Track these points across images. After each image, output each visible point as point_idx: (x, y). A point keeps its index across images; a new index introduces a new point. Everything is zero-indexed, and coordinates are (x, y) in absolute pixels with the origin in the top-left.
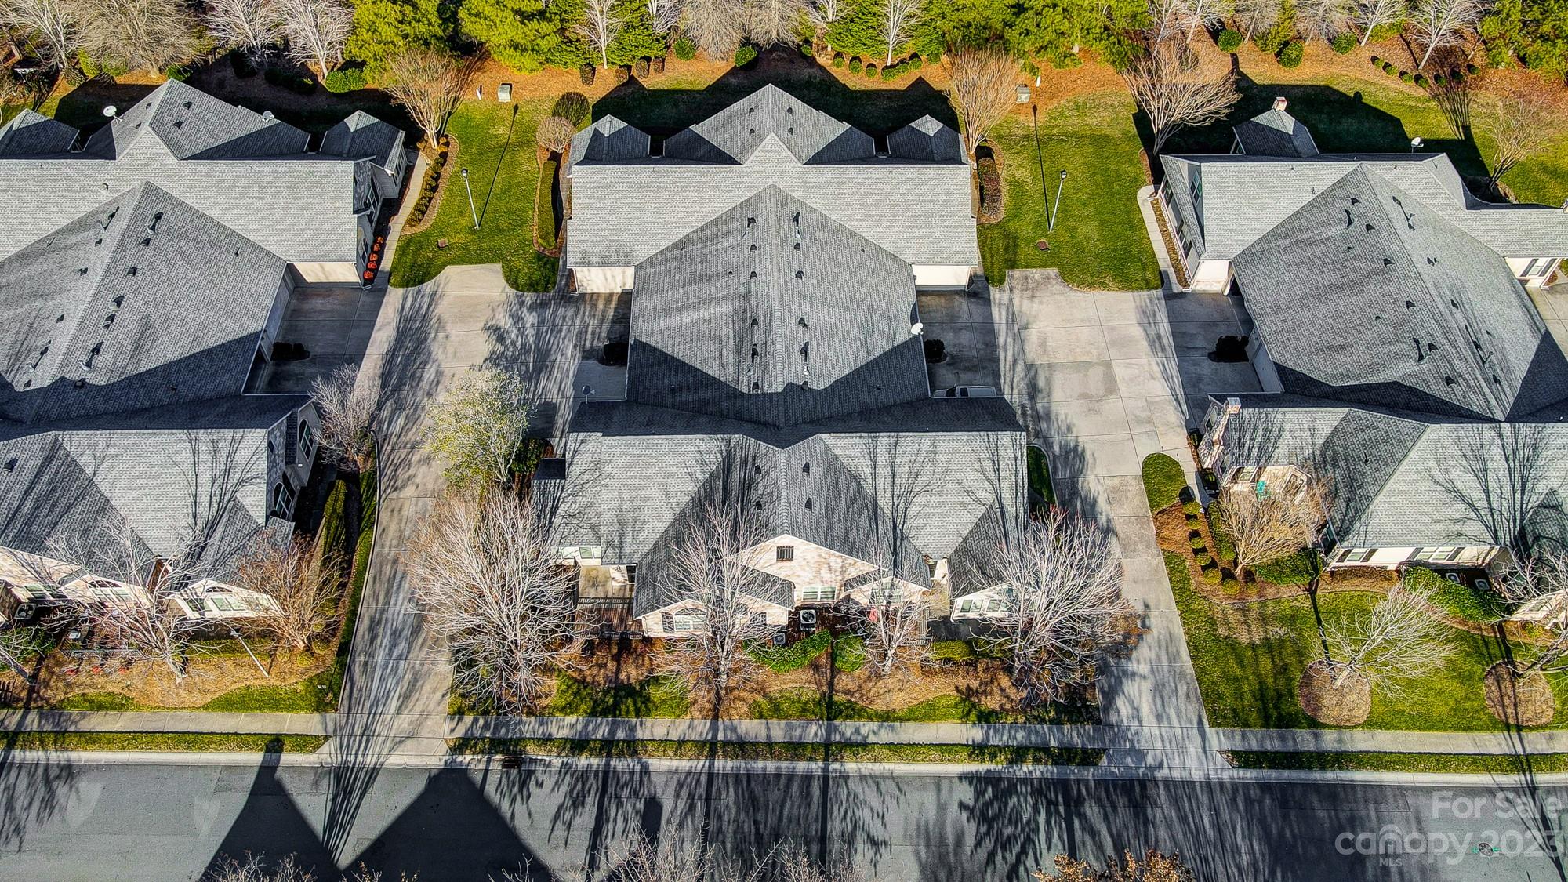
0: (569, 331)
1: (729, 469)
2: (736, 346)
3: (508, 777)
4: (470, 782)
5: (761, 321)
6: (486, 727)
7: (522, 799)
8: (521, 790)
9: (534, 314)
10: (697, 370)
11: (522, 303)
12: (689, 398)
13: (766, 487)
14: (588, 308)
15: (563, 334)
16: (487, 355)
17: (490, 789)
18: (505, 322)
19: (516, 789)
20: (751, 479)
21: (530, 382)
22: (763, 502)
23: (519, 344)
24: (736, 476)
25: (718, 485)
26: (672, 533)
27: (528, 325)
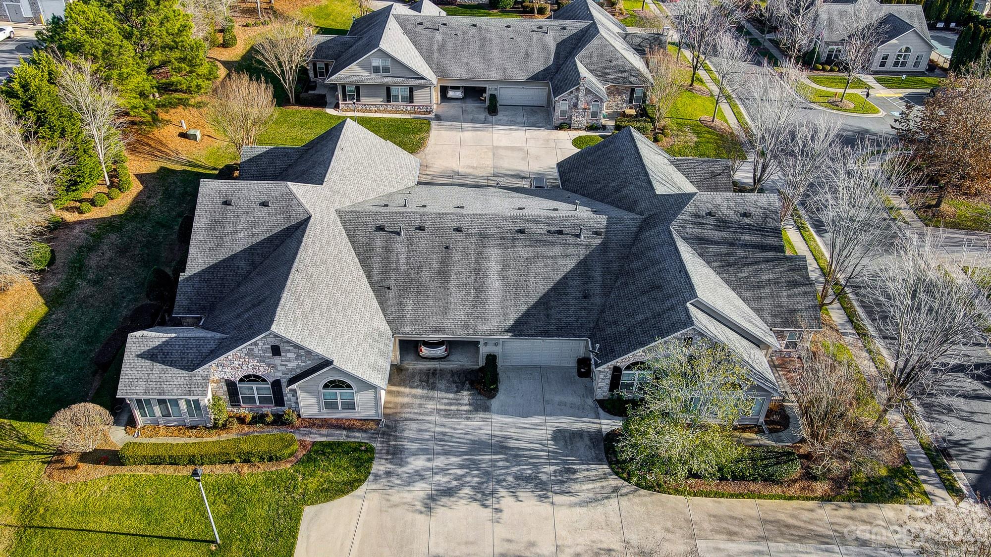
0: (443, 425)
1: (701, 239)
2: (544, 245)
3: (958, 455)
4: (980, 480)
5: (520, 226)
6: (925, 473)
7: (970, 444)
8: (964, 445)
9: (409, 460)
10: (565, 277)
11: (388, 474)
12: (598, 284)
13: (729, 208)
14: (405, 410)
15: (447, 430)
16: (475, 505)
17: (977, 466)
18: (421, 490)
19: (965, 449)
20: (718, 220)
21: (521, 456)
22: (741, 211)
23: (460, 472)
24: (710, 233)
25: (713, 249)
26: (747, 294)
27: (429, 465)
